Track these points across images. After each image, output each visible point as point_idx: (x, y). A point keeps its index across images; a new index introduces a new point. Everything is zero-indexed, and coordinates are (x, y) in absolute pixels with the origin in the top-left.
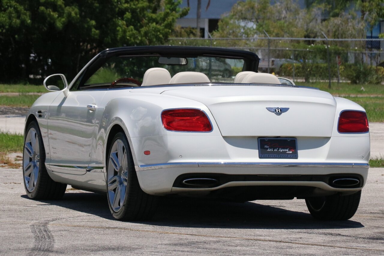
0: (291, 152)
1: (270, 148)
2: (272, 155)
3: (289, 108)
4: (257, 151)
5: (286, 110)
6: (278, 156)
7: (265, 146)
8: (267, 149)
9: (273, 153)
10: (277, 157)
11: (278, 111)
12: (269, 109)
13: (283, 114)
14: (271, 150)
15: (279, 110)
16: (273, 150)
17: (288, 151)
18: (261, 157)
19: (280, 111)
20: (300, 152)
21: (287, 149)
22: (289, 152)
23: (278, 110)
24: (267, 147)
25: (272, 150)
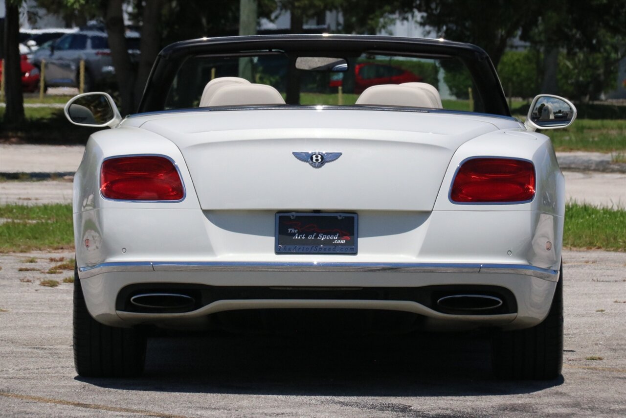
0: (343, 242)
1: (299, 233)
2: (302, 247)
3: (341, 154)
4: (271, 241)
5: (336, 156)
6: (314, 248)
7: (290, 230)
8: (294, 234)
9: (306, 242)
10: (312, 251)
11: (317, 160)
12: (297, 155)
13: (326, 164)
14: (301, 237)
15: (320, 156)
16: (306, 236)
17: (338, 239)
18: (278, 252)
19: (320, 160)
20: (362, 242)
21: (335, 235)
22: (339, 242)
23: (317, 157)
24: (293, 231)
25: (303, 238)
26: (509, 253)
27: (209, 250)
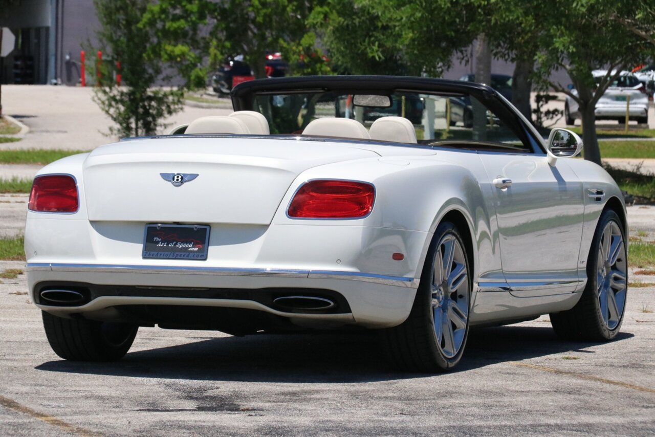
0: (196, 249)
1: (163, 242)
2: (163, 253)
3: (197, 175)
4: (140, 247)
5: (194, 177)
6: (172, 254)
7: (155, 238)
8: (158, 242)
9: (167, 249)
10: (171, 257)
11: (178, 180)
12: (165, 176)
13: (185, 184)
14: (163, 245)
15: (180, 177)
16: (168, 244)
17: (192, 247)
18: (145, 256)
19: (180, 180)
20: (211, 249)
21: (190, 243)
22: (192, 249)
23: (178, 177)
24: (158, 239)
25: (165, 245)
26: (338, 261)
27: (91, 254)
